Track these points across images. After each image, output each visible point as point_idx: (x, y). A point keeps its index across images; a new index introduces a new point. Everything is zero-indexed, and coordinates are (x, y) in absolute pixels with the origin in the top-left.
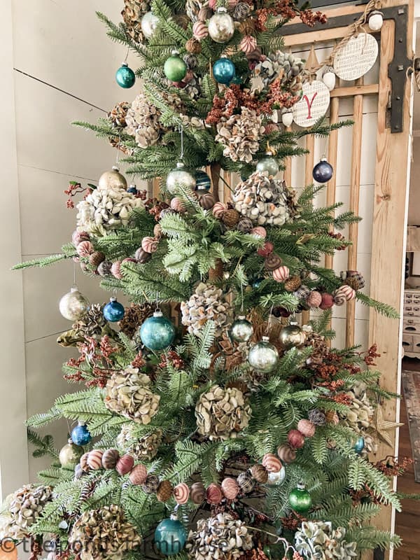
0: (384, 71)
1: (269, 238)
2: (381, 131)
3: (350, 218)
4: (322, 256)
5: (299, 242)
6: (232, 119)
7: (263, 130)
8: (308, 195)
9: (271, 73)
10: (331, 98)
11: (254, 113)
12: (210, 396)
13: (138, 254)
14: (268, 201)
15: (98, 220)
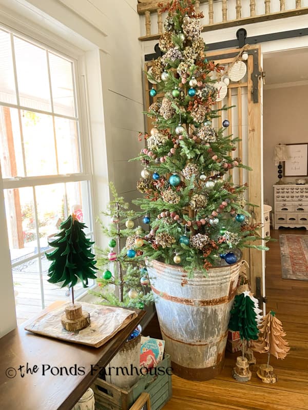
0: (249, 77)
1: (211, 147)
2: (249, 103)
3: (238, 140)
4: (227, 153)
5: (220, 148)
6: (196, 109)
7: (206, 112)
8: (220, 132)
9: (207, 92)
10: (228, 89)
11: (203, 106)
12: (195, 196)
13: (169, 154)
14: (210, 135)
15: (155, 144)
